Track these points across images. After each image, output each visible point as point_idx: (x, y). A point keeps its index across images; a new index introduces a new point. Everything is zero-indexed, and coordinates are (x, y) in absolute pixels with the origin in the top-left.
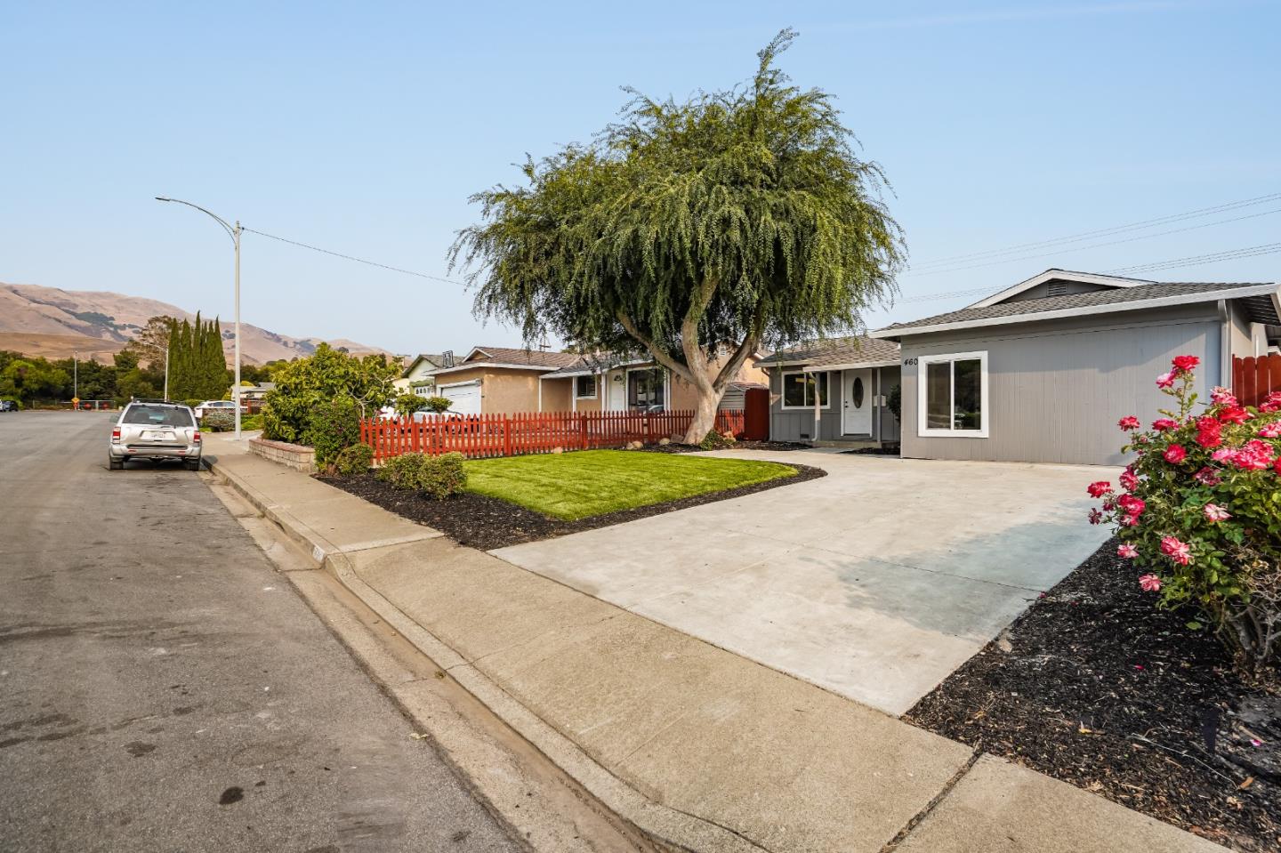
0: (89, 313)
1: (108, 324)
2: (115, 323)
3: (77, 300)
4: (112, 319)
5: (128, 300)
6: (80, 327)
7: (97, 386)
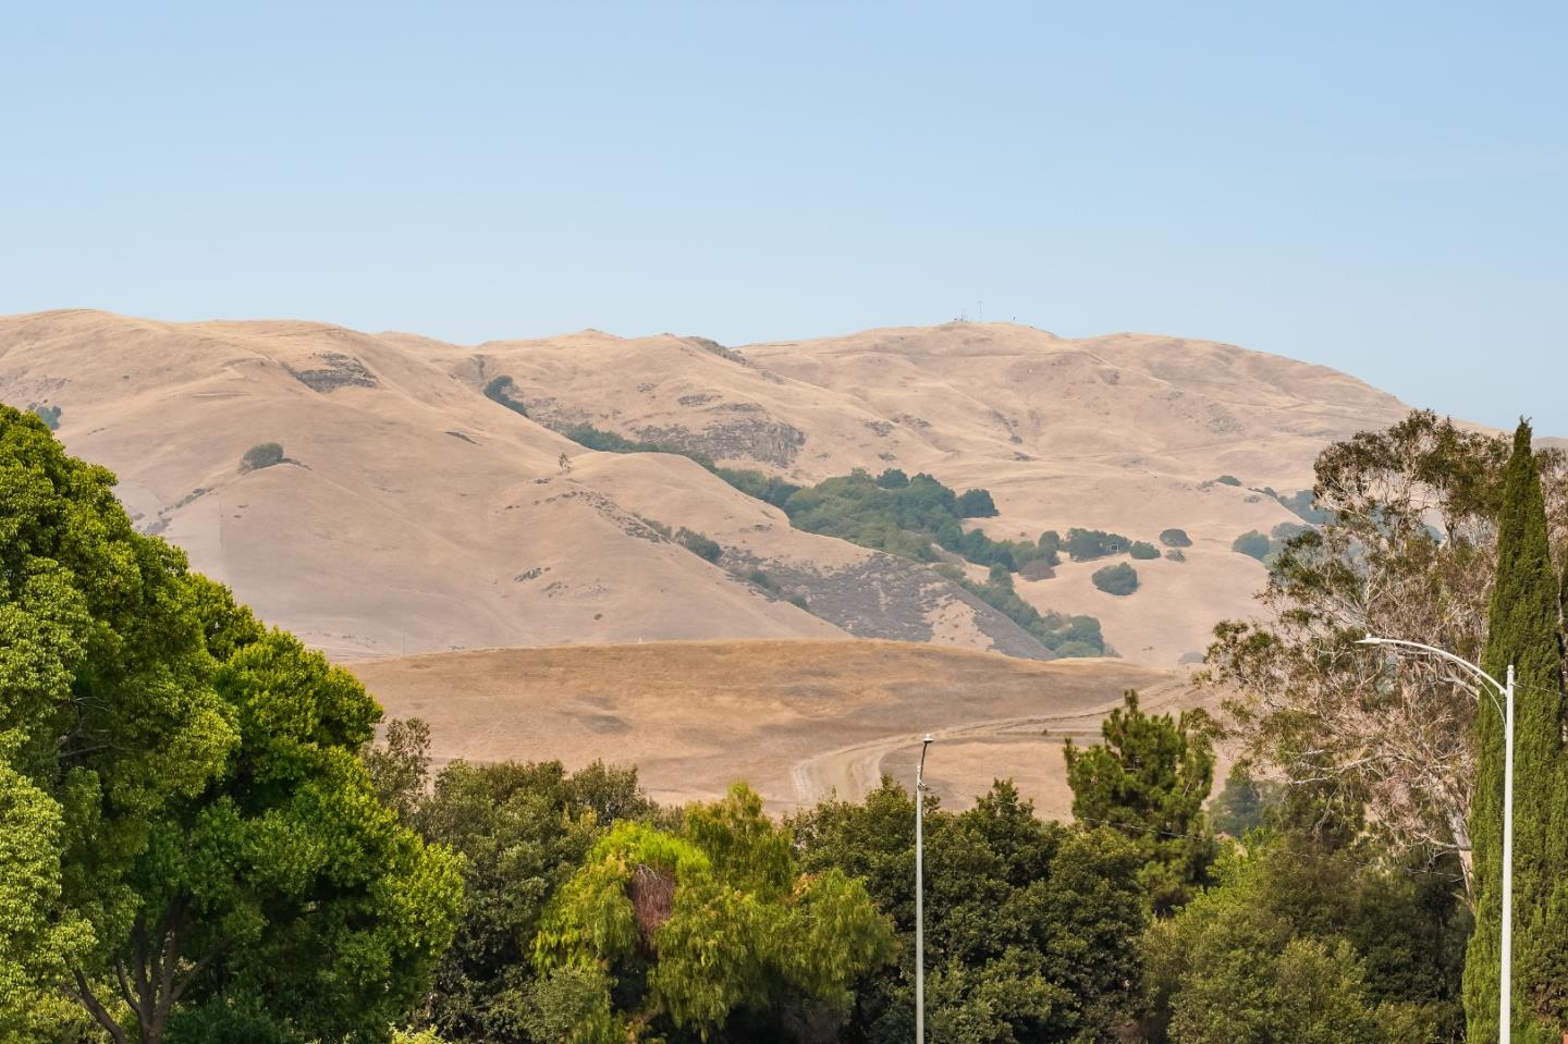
0: (859, 476)
1: (957, 544)
2: (999, 529)
3: (799, 404)
4: (981, 504)
5: (1065, 360)
6: (816, 582)
7: (1038, 983)
